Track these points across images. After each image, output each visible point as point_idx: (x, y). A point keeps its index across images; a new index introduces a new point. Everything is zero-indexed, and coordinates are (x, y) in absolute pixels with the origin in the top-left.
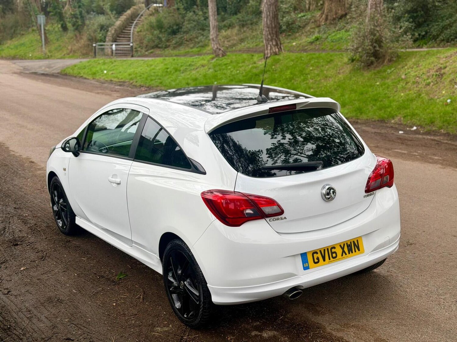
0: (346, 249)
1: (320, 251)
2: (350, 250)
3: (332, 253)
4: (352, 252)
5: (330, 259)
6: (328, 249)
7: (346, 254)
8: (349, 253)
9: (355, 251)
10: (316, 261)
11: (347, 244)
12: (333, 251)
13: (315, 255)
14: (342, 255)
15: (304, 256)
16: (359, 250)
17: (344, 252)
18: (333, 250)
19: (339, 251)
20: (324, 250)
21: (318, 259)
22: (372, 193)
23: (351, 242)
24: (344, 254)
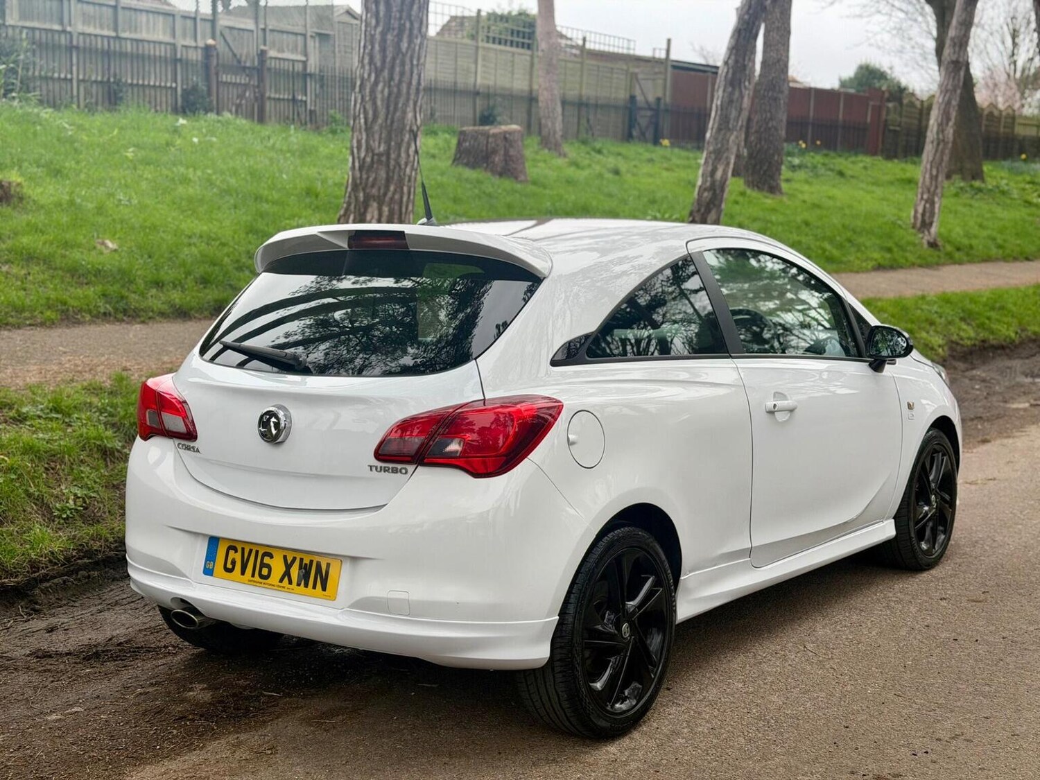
0: (295, 572)
1: (243, 549)
2: (305, 578)
4: (306, 585)
5: (253, 575)
6: (257, 552)
7: (290, 582)
8: (299, 585)
9: (314, 587)
10: (229, 566)
11: (301, 560)
12: (265, 561)
13: (232, 552)
14: (281, 581)
15: (214, 541)
16: (324, 589)
17: (287, 574)
18: (267, 560)
19: (278, 567)
20: (251, 551)
21: (234, 563)
23: (311, 562)
24: (286, 579)
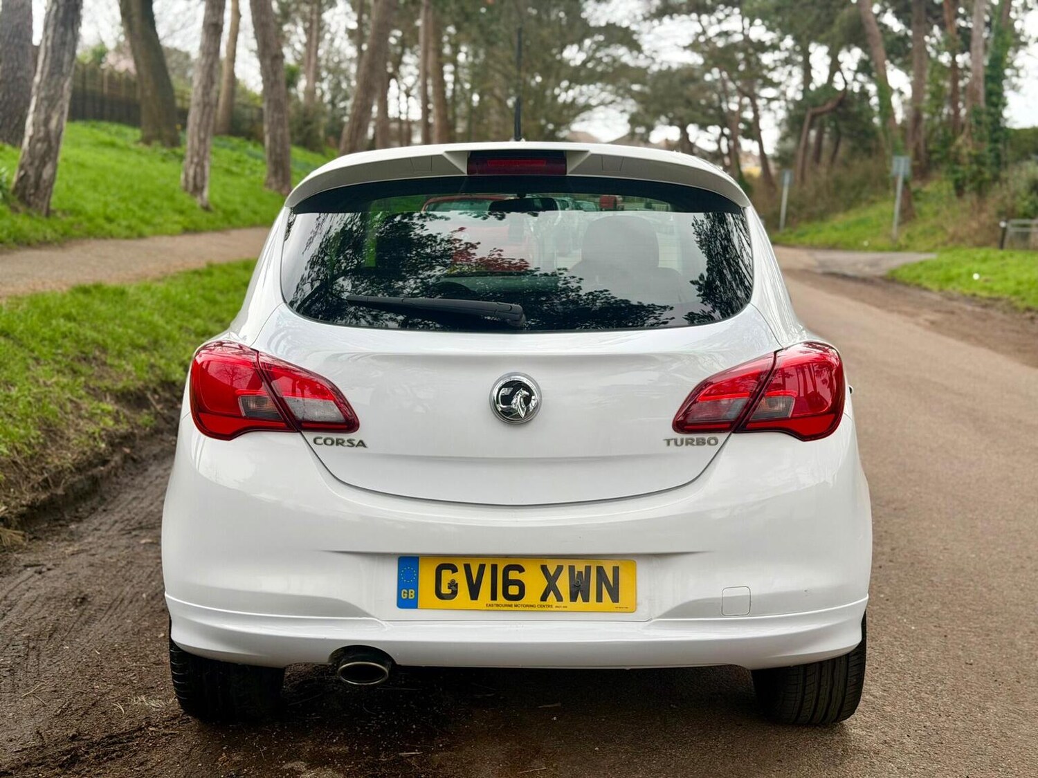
0: (563, 584)
1: (467, 567)
2: (579, 590)
3: (507, 583)
4: (586, 599)
5: (494, 597)
6: (494, 568)
7: (559, 598)
8: (573, 598)
9: (599, 599)
10: (445, 590)
11: (572, 569)
12: (511, 577)
13: (447, 576)
14: (544, 598)
15: (408, 564)
16: (615, 598)
17: (551, 588)
18: (513, 575)
19: (534, 581)
20: (482, 567)
21: (453, 586)
22: (706, 436)
23: (588, 569)
24: (552, 595)
